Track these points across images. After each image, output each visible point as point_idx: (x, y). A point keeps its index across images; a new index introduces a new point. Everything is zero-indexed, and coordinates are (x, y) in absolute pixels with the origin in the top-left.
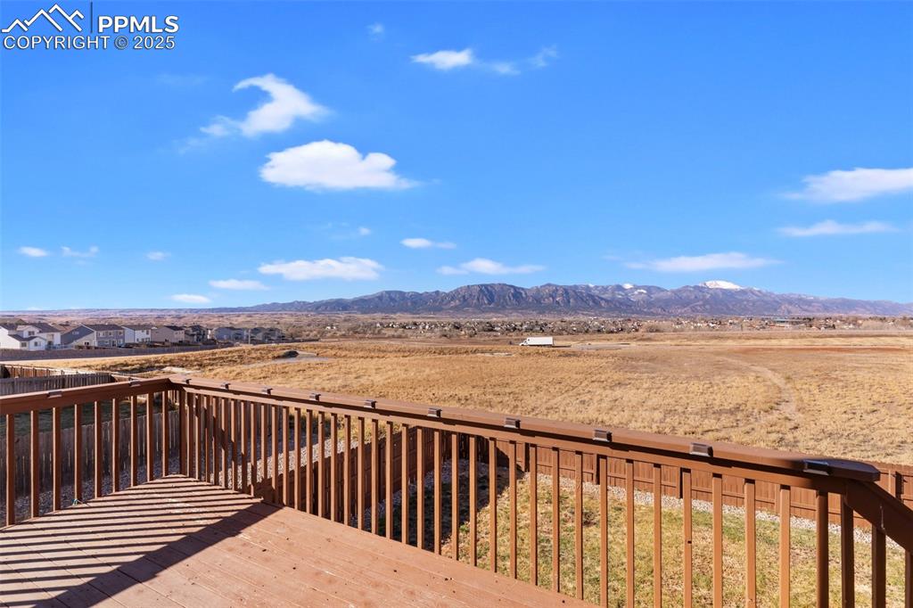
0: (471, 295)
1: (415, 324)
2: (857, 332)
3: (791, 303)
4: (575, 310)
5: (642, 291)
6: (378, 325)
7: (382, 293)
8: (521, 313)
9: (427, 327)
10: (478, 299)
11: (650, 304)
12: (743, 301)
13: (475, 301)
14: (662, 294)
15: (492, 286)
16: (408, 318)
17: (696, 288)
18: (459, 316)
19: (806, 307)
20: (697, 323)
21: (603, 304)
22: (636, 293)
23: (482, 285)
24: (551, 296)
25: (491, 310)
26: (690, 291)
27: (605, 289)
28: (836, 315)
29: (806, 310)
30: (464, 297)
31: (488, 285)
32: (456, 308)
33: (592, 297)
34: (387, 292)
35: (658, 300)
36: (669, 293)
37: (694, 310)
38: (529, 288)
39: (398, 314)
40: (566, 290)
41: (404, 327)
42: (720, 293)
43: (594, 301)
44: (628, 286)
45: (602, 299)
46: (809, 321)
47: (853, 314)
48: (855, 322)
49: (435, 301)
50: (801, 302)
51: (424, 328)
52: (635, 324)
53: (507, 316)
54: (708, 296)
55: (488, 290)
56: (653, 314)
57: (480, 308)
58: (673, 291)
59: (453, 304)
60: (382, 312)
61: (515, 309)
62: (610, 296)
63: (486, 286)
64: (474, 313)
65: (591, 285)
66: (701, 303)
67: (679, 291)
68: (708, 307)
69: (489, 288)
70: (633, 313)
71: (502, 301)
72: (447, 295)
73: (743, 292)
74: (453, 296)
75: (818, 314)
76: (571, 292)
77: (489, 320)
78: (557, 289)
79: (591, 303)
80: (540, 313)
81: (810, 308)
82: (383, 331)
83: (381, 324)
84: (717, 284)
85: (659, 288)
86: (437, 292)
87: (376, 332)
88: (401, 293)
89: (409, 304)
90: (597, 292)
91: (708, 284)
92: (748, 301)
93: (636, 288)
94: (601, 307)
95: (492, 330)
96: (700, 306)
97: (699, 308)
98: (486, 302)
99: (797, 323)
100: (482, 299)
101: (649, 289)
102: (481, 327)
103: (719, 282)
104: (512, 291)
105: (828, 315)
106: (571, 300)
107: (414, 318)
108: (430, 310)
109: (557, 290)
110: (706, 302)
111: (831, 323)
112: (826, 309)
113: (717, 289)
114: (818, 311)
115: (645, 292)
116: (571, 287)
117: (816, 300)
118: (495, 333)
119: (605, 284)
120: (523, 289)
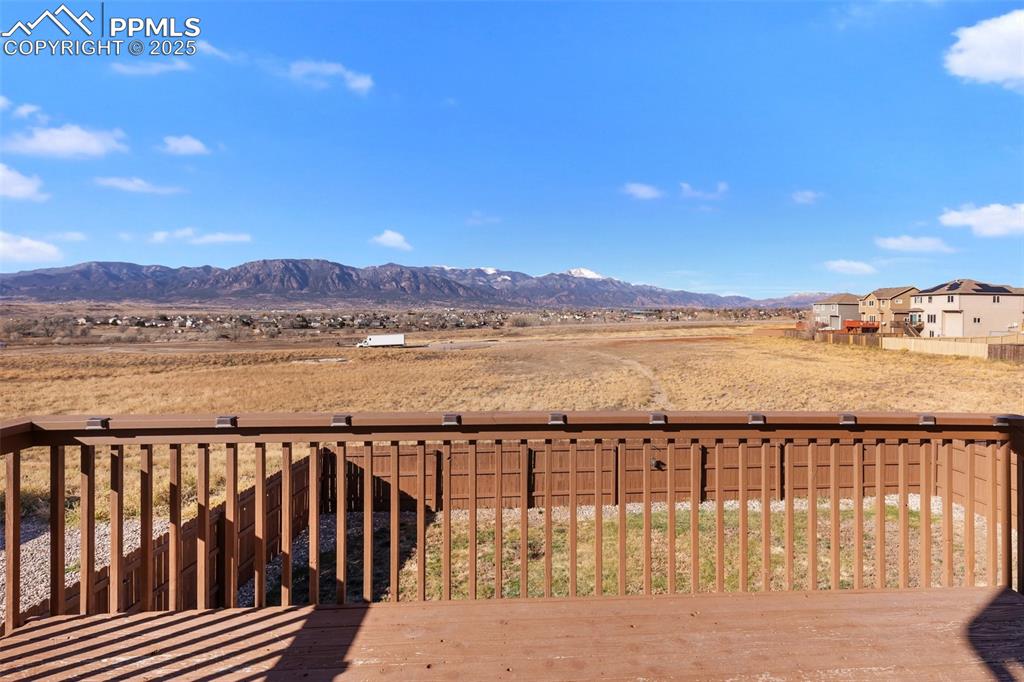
0: (269, 275)
1: (164, 318)
2: (695, 323)
3: (644, 296)
4: (426, 299)
5: (506, 277)
6: (82, 321)
7: (89, 266)
8: (351, 302)
9: (189, 323)
10: (282, 281)
11: (515, 294)
12: (603, 292)
13: (276, 284)
14: (527, 281)
15: (305, 262)
16: (148, 309)
17: (561, 275)
18: (248, 306)
19: (655, 299)
20: (563, 315)
21: (461, 292)
22: (499, 279)
23: (288, 261)
24: (394, 280)
25: (303, 298)
26: (556, 280)
27: (463, 273)
28: (678, 307)
29: (655, 302)
30: (257, 277)
31: (297, 261)
32: (243, 294)
33: (448, 283)
34: (99, 264)
35: (523, 288)
36: (535, 281)
37: (560, 301)
38: (362, 268)
39: (126, 303)
40: (414, 273)
41: (141, 324)
42: (584, 282)
43: (450, 288)
44: (490, 271)
45: (461, 286)
46: (659, 313)
47: (690, 306)
48: (691, 313)
49: (203, 281)
50: (651, 293)
51: (182, 325)
52: (500, 316)
53: (329, 306)
54: (573, 286)
55: (297, 268)
56: (519, 305)
57: (283, 294)
58: (538, 279)
59: (236, 287)
60: (89, 299)
61: (342, 297)
62: (470, 281)
63: (295, 263)
64: (275, 301)
65: (447, 268)
66: (566, 293)
67: (545, 278)
68: (573, 297)
69: (300, 266)
70: (496, 304)
71: (321, 284)
72: (227, 273)
73: (604, 282)
74: (236, 275)
75: (665, 306)
76: (421, 277)
77: (300, 313)
78: (402, 270)
79: (446, 291)
80: (378, 303)
81: (659, 300)
82: (94, 332)
83: (88, 319)
84: (581, 273)
85: (524, 275)
86: (207, 269)
87: (79, 333)
88: (131, 267)
89: (150, 286)
90: (454, 277)
91: (573, 272)
92: (609, 292)
93: (500, 273)
94: (458, 295)
95: (307, 327)
96: (565, 296)
97: (564, 298)
98: (295, 285)
99: (650, 315)
100: (289, 280)
101: (513, 275)
102: (287, 322)
103: (583, 270)
104: (337, 271)
105: (673, 307)
106: (421, 286)
107: (161, 309)
108: (191, 295)
109: (402, 273)
110: (572, 292)
111: (675, 314)
112: (671, 301)
113: (581, 278)
114: (665, 303)
115: (509, 278)
116: (421, 269)
117: (663, 292)
118: (309, 331)
119: (463, 267)
120: (353, 269)
